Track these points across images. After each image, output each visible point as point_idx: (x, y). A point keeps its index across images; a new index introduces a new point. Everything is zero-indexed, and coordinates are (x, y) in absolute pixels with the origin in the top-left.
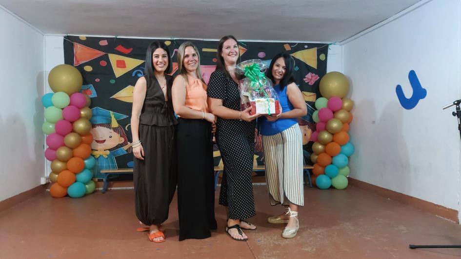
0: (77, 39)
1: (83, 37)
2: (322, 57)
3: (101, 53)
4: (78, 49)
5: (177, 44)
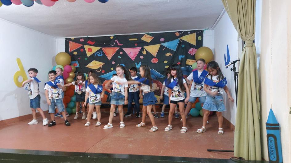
0: (70, 39)
1: (73, 38)
2: (200, 38)
3: (81, 45)
4: (71, 44)
5: (116, 38)
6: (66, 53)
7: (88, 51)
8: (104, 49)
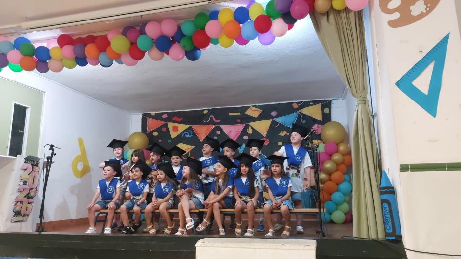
0: (149, 115)
1: (153, 113)
2: (327, 111)
3: (164, 123)
4: (150, 121)
5: (211, 112)
6: (143, 133)
7: (173, 131)
8: (194, 127)
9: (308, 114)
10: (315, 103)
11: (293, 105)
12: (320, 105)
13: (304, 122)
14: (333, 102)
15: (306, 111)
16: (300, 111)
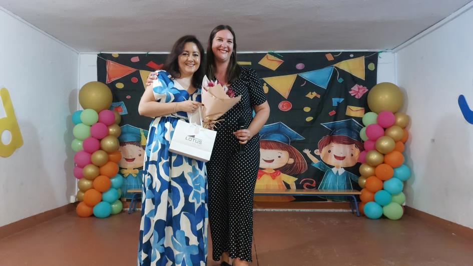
0: (110, 57)
1: (115, 54)
2: (371, 67)
3: (133, 70)
4: (111, 66)
9: (346, 70)
10: (357, 55)
11: (326, 55)
12: (362, 59)
13: (341, 80)
14: (380, 55)
15: (344, 65)
16: (337, 65)
